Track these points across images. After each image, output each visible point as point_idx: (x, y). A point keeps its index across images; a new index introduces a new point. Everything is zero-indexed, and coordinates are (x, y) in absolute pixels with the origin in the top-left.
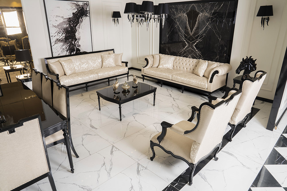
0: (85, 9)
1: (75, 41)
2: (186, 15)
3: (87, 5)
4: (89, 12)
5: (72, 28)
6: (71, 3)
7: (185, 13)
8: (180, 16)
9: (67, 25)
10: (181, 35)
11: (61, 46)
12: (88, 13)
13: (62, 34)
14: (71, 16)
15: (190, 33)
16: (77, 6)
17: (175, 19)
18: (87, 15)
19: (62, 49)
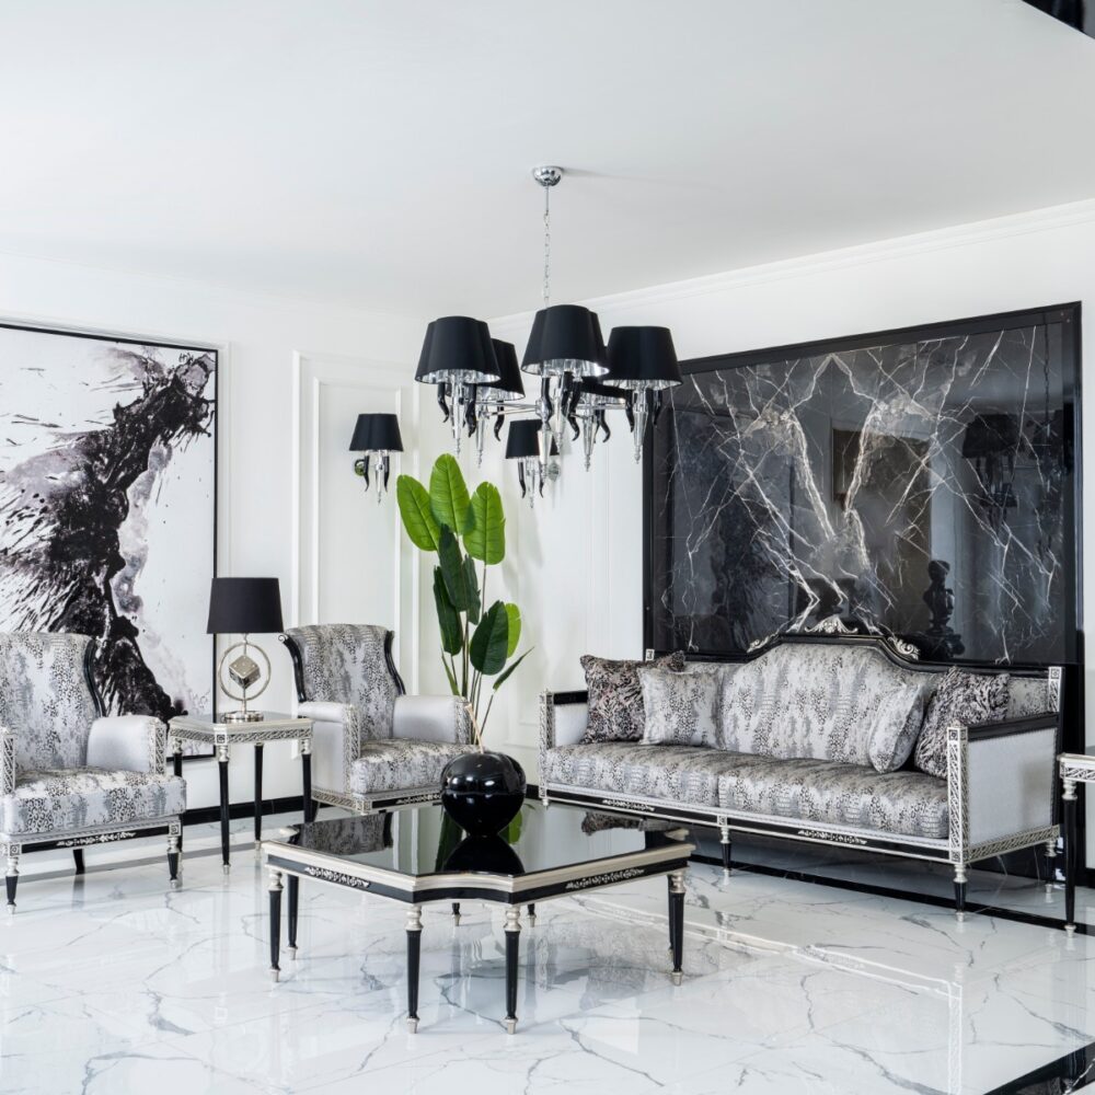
0: (190, 391)
1: (110, 575)
3: (204, 367)
4: (216, 411)
5: (99, 493)
6: (114, 350)
7: (787, 407)
11: (16, 597)
12: (206, 415)
13: (38, 522)
14: (105, 422)
16: (146, 369)
17: (732, 448)
18: (203, 424)
19: (25, 613)
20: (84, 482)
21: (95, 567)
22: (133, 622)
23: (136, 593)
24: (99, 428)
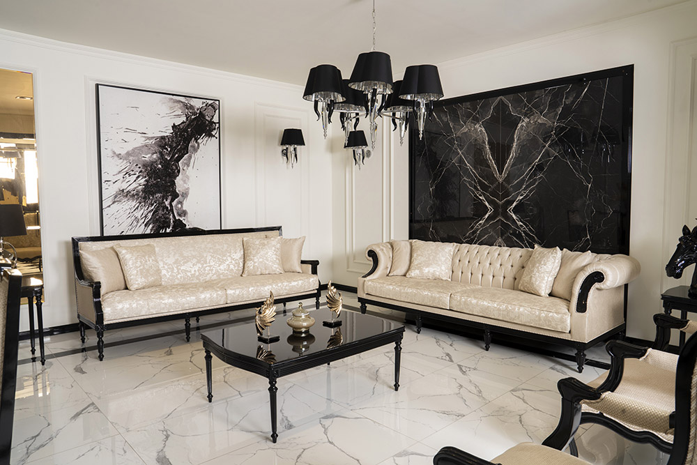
0: (207, 118)
1: (172, 200)
2: (483, 129)
3: (214, 108)
4: (219, 127)
5: (166, 164)
6: (172, 99)
7: (478, 122)
8: (465, 133)
9: (153, 154)
10: (469, 183)
11: (129, 211)
12: (215, 129)
13: (138, 177)
14: (169, 132)
15: (497, 175)
16: (187, 108)
17: (451, 141)
18: (213, 133)
19: (133, 218)
20: (159, 159)
21: (165, 197)
22: (183, 221)
23: (184, 209)
24: (165, 135)
